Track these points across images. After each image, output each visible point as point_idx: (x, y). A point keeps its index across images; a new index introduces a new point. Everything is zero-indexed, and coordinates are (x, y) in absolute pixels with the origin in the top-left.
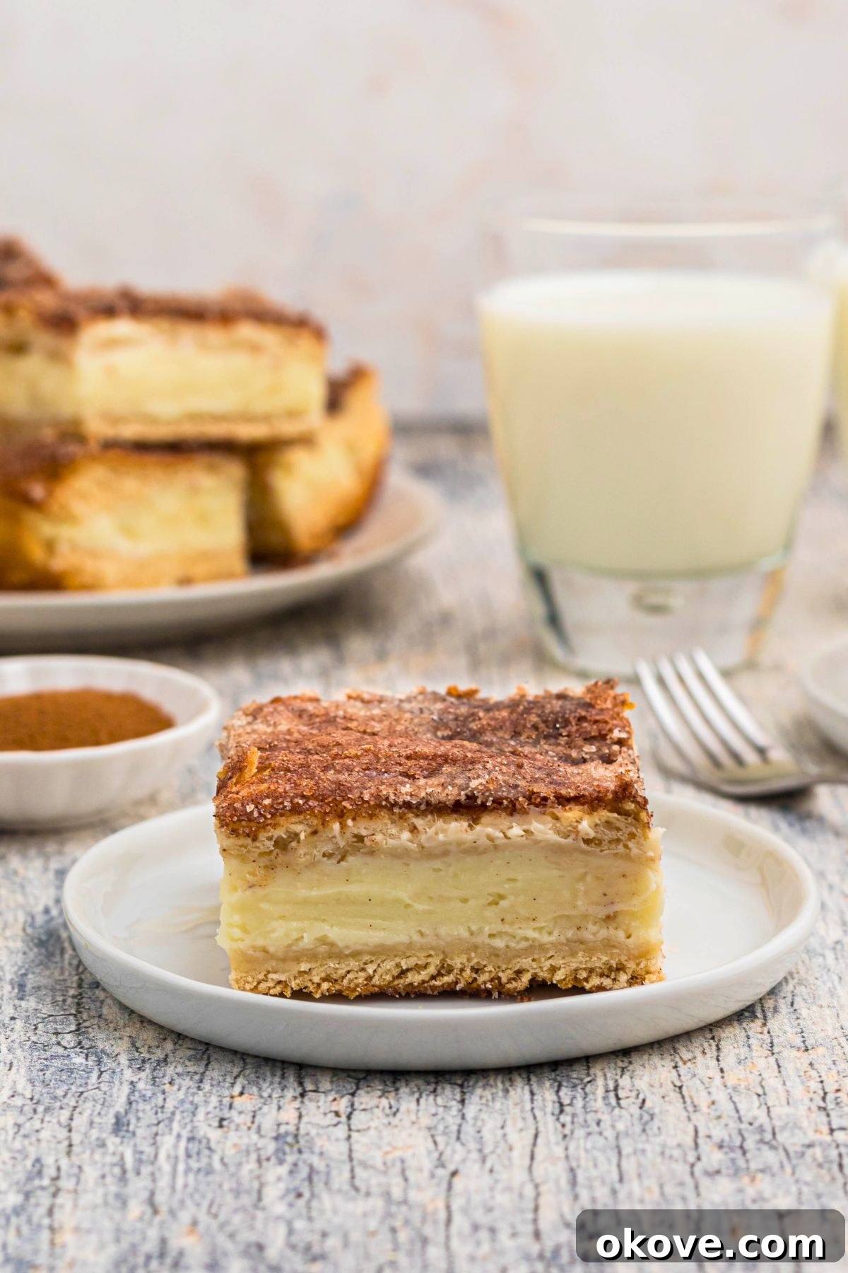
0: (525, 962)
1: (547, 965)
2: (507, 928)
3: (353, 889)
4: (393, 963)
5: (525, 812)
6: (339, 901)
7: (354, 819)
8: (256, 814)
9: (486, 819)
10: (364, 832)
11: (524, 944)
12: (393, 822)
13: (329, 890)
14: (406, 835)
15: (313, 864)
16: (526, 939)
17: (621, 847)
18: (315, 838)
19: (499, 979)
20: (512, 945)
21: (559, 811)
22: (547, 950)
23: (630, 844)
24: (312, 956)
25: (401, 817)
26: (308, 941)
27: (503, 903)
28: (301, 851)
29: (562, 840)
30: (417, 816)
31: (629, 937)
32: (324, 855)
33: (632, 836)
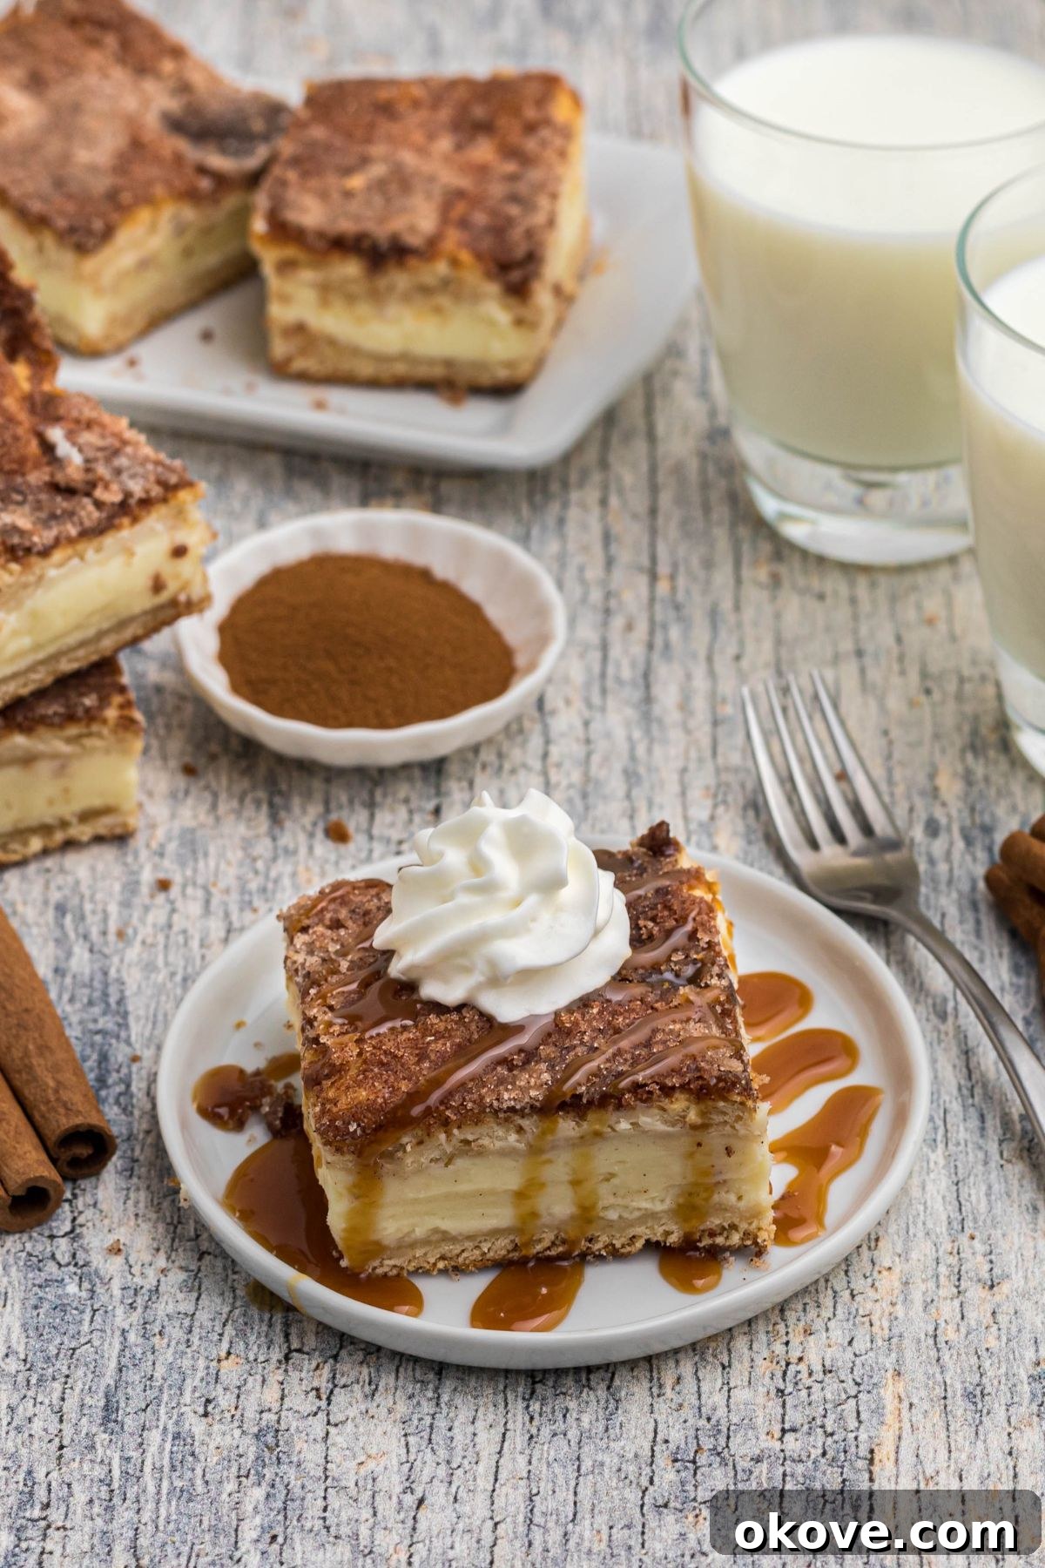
0: (639, 1230)
1: (661, 1230)
2: (620, 1201)
3: (464, 1187)
4: (507, 1241)
5: (633, 1108)
6: (447, 1197)
7: (459, 1127)
8: (359, 1132)
9: (591, 1116)
10: (470, 1138)
11: (637, 1214)
12: (499, 1124)
13: (438, 1190)
14: (513, 1137)
15: (420, 1170)
16: (639, 1209)
17: (728, 1128)
18: (422, 1147)
19: (613, 1245)
20: (626, 1215)
21: (665, 1103)
22: (660, 1218)
23: (737, 1126)
24: (426, 1242)
25: (507, 1120)
26: (420, 1232)
27: (615, 1181)
28: (409, 1161)
29: (670, 1129)
30: (523, 1117)
31: (740, 1198)
32: (432, 1161)
33: (739, 1118)
